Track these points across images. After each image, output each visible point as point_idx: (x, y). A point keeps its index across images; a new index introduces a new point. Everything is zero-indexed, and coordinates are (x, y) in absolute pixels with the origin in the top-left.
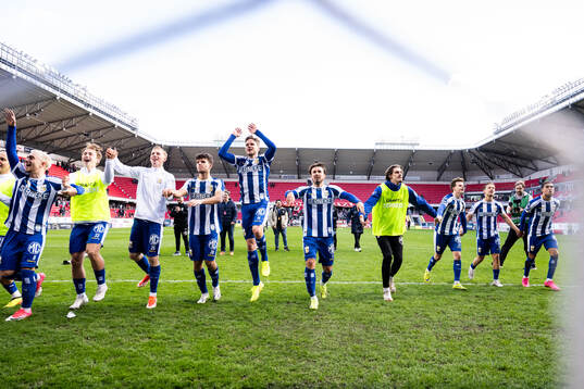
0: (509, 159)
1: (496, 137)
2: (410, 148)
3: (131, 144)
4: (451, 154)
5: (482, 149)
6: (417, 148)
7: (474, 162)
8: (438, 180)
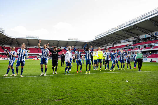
0: (98, 44)
1: (96, 39)
2: (76, 41)
3: (2, 37)
4: (85, 43)
5: (92, 42)
6: (78, 41)
7: (90, 44)
8: (82, 48)
